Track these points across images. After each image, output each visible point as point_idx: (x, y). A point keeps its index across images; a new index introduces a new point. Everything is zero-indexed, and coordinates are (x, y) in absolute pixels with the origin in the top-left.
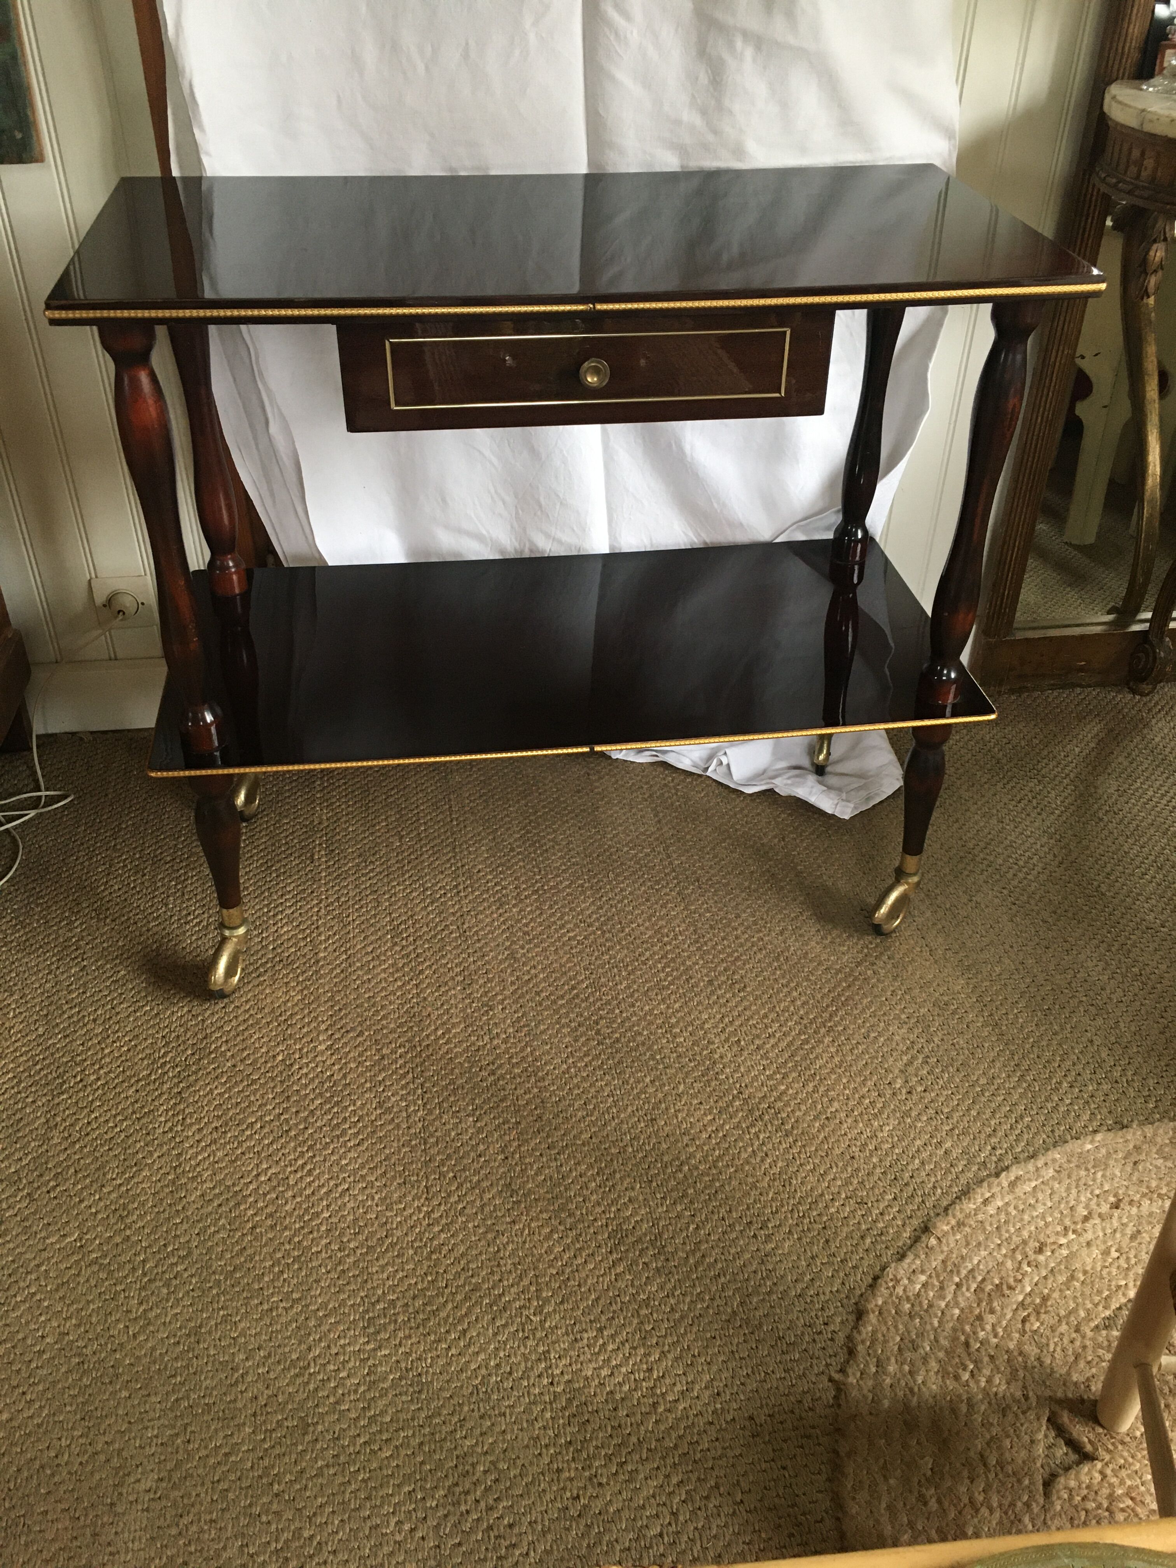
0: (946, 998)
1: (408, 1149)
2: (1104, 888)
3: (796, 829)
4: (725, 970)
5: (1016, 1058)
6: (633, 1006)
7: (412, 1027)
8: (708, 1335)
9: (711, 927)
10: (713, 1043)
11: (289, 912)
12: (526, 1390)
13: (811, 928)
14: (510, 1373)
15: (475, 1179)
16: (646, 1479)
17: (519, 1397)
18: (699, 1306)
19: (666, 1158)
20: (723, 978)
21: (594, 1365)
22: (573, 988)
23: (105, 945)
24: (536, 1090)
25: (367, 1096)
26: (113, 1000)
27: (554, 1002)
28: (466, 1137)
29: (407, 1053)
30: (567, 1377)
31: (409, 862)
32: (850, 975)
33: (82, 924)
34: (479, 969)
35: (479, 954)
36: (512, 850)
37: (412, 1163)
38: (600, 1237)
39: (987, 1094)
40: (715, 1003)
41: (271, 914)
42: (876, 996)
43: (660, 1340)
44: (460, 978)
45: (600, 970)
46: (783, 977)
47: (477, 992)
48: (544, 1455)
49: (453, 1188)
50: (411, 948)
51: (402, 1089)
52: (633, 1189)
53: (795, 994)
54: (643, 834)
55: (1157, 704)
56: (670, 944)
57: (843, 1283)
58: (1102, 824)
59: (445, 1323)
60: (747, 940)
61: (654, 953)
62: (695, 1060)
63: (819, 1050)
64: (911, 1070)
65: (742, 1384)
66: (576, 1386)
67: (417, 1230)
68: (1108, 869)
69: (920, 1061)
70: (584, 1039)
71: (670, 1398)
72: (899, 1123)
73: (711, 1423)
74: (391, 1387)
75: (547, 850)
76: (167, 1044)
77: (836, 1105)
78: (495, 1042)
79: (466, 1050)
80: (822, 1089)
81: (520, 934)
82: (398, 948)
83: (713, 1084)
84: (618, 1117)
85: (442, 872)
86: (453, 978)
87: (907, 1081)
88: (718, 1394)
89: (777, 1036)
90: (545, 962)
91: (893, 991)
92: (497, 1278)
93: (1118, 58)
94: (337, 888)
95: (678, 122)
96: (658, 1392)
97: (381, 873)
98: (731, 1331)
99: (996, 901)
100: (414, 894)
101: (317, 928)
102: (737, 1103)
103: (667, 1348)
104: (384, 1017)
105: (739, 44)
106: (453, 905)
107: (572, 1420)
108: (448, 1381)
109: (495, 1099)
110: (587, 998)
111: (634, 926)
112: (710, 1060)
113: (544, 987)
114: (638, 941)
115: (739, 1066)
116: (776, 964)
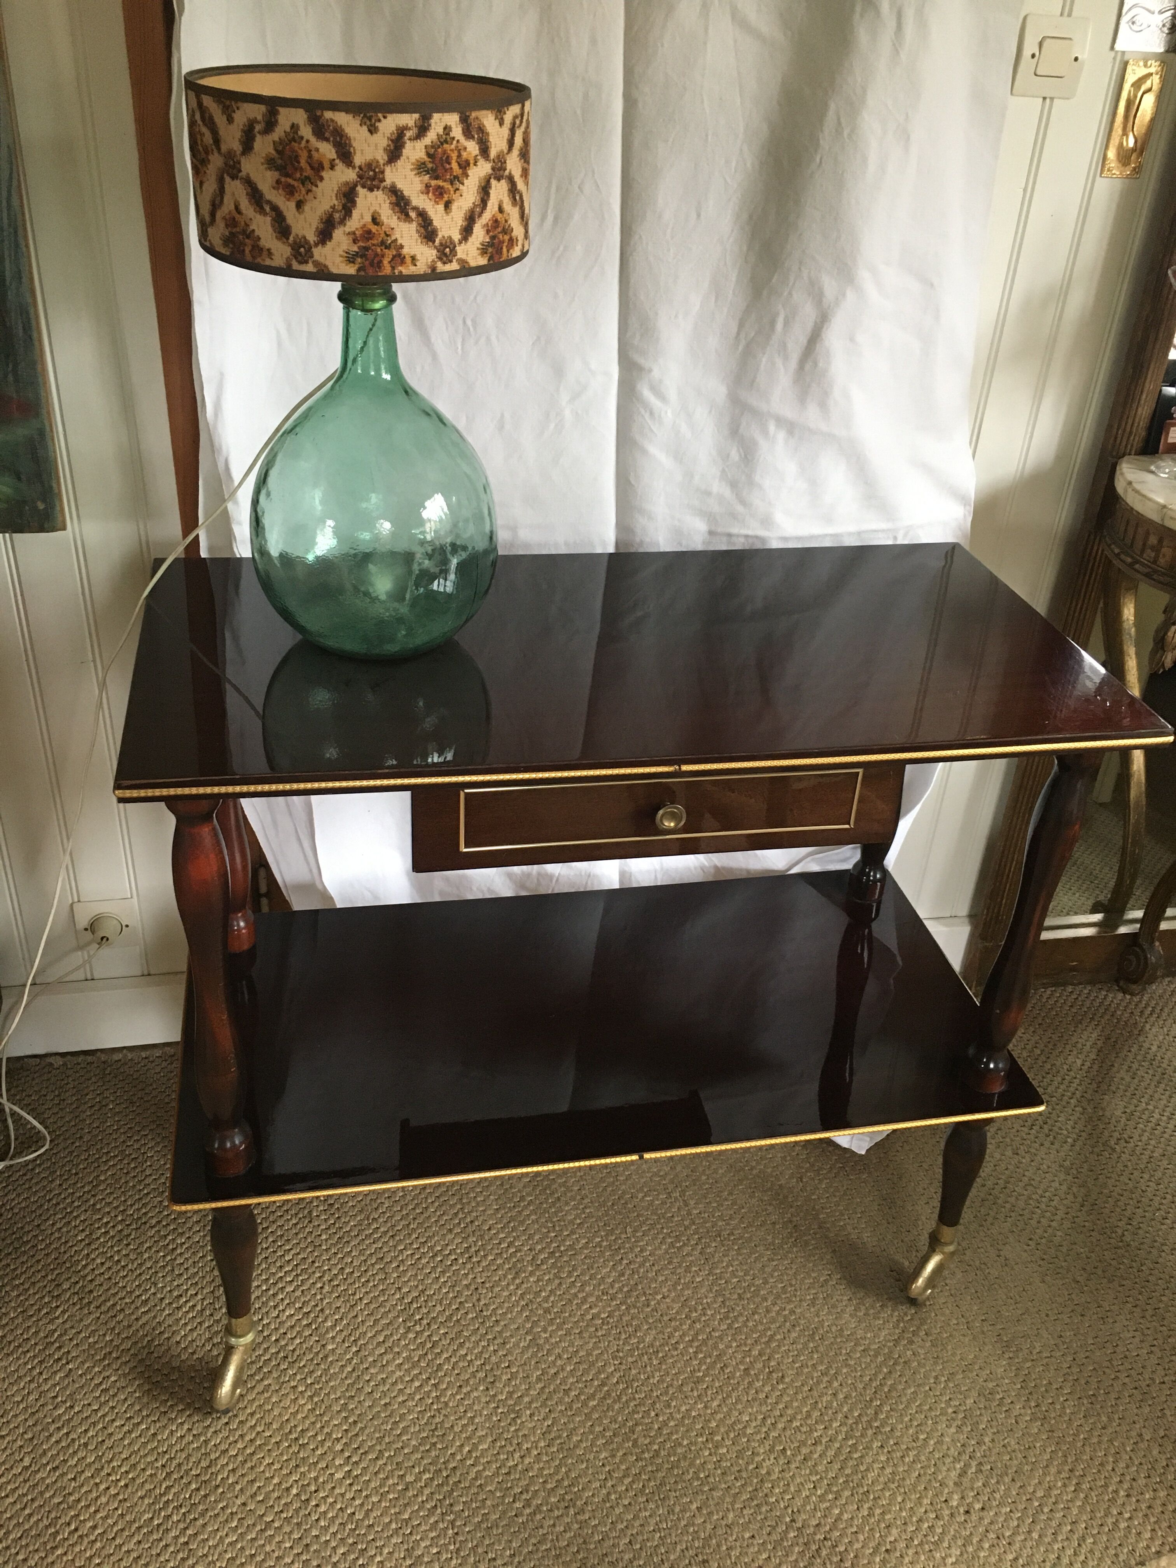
0: (991, 1385)
2: (1128, 1238)
3: (813, 1165)
4: (760, 1354)
5: (1069, 1460)
6: (669, 1406)
7: (434, 1444)
9: (740, 1297)
10: (758, 1454)
11: (289, 1289)
13: (842, 1295)
20: (759, 1365)
22: (603, 1384)
23: (91, 1340)
24: (576, 1526)
25: (394, 1541)
26: (104, 1416)
27: (585, 1404)
29: (432, 1479)
31: (414, 1219)
32: (890, 1358)
33: (64, 1312)
34: (501, 1362)
35: (499, 1341)
36: (522, 1198)
39: (1046, 1510)
40: (754, 1400)
41: (271, 1292)
42: (919, 1385)
44: (481, 1375)
45: (630, 1359)
46: (822, 1363)
47: (502, 1393)
50: (426, 1334)
51: (431, 1530)
53: (836, 1384)
54: (656, 1174)
55: (1147, 1005)
56: (699, 1321)
58: (1115, 1156)
60: (778, 1313)
61: (684, 1335)
62: (741, 1478)
63: (868, 1460)
64: (966, 1481)
68: (1128, 1213)
69: (973, 1470)
70: (620, 1453)
72: (961, 1554)
75: (559, 1199)
76: (169, 1474)
77: (894, 1531)
78: (527, 1461)
79: (496, 1474)
80: (878, 1511)
81: (540, 1312)
82: (411, 1335)
83: (764, 1509)
84: (668, 1559)
85: (450, 1230)
86: (473, 1374)
87: (963, 1498)
89: (824, 1441)
90: (570, 1349)
91: (936, 1378)
93: (1126, 435)
94: (340, 1256)
95: (708, 494)
97: (385, 1233)
99: (1025, 1255)
100: (424, 1261)
101: (322, 1310)
102: (792, 1535)
104: (405, 1430)
105: (772, 427)
106: (467, 1275)
109: (533, 1541)
110: (619, 1397)
111: (659, 1297)
112: (757, 1477)
113: (572, 1384)
114: (666, 1318)
115: (788, 1485)
116: (811, 1345)
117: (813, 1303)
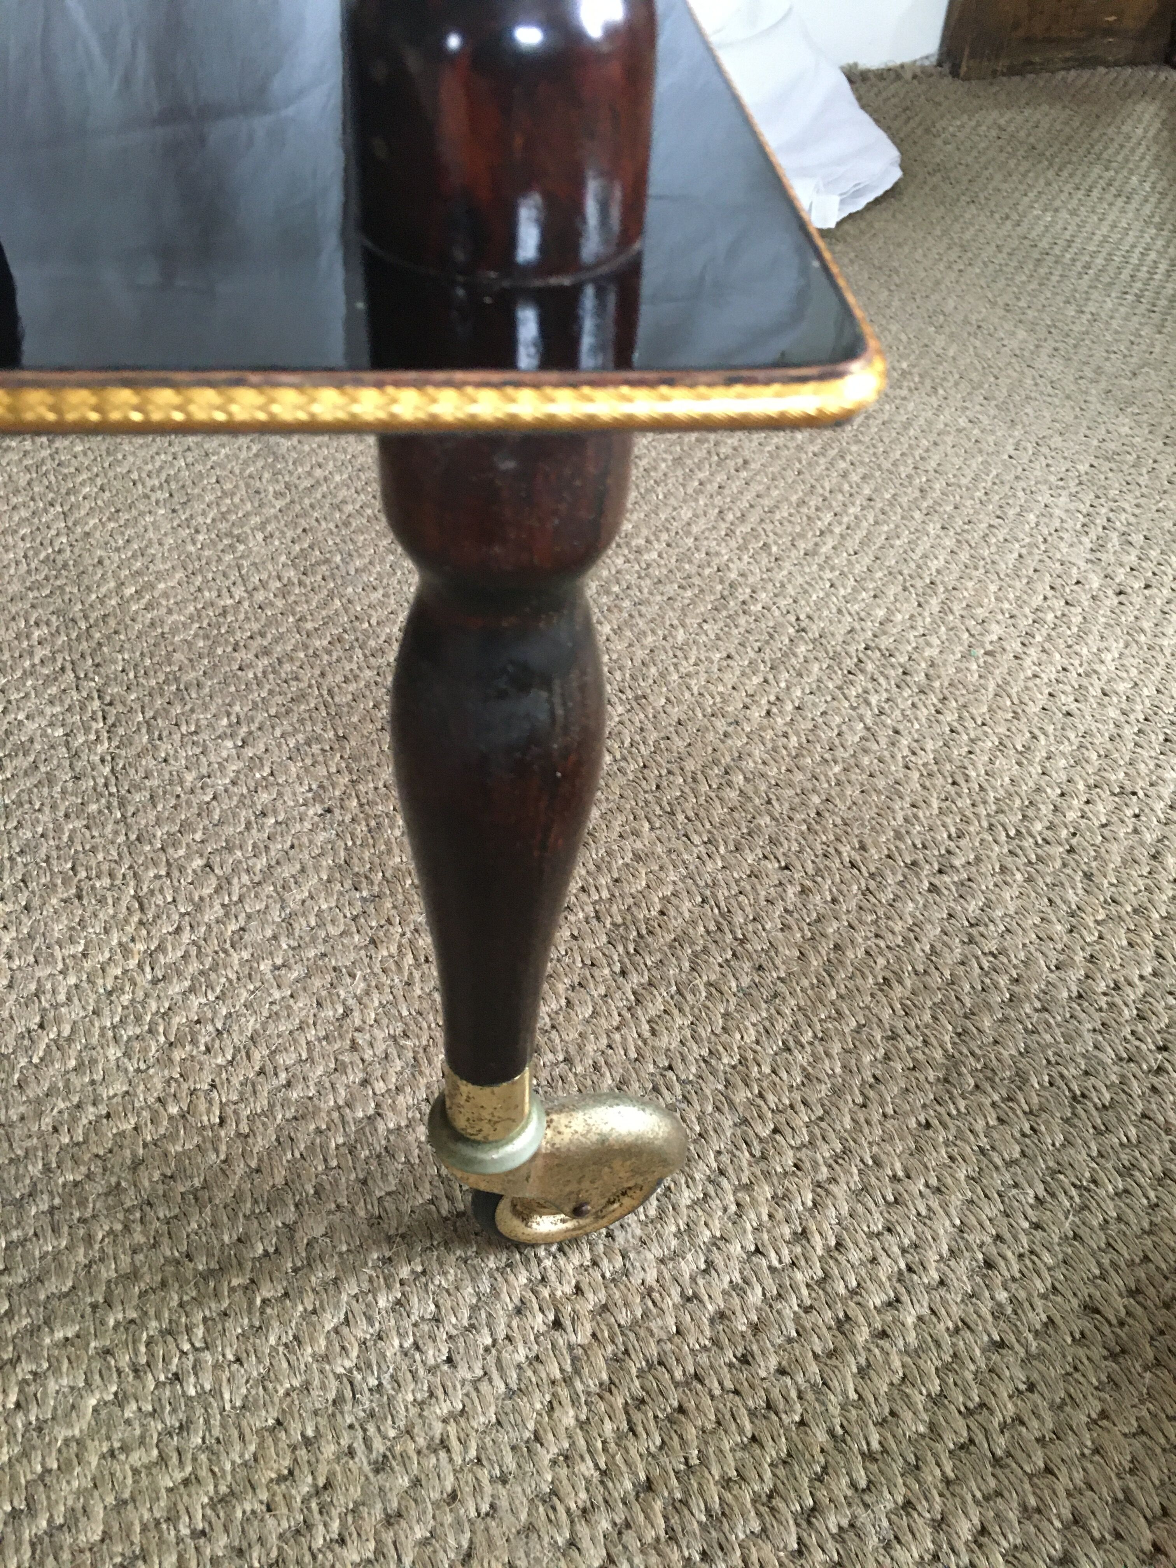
0: (1113, 445)
1: (79, 824)
7: (62, 588)
8: (913, 1123)
10: (717, 554)
12: (491, 1359)
14: (437, 1320)
15: (261, 863)
16: (888, 1547)
17: (476, 1382)
18: (867, 1059)
19: (690, 765)
21: (656, 1251)
24: (368, 674)
28: (222, 782)
29: (56, 633)
30: (592, 1300)
37: (94, 850)
38: (589, 945)
40: (698, 492)
42: (989, 454)
43: (804, 1154)
47: (204, 514)
48: (586, 1543)
49: (207, 891)
52: (636, 833)
57: (1159, 955)
59: (233, 1217)
62: (692, 586)
63: (924, 544)
64: (1107, 558)
65: (1037, 1226)
66: (624, 1317)
67: (126, 999)
69: (1116, 541)
71: (877, 1299)
73: (1001, 1345)
74: (92, 1433)
77: (995, 629)
78: (260, 596)
79: (196, 617)
80: (957, 607)
83: (742, 620)
86: (145, 497)
87: (1107, 576)
88: (989, 1264)
89: (836, 531)
91: (1016, 445)
92: (355, 1076)
96: (842, 1291)
98: (962, 1104)
102: (803, 648)
103: (824, 1173)
107: (637, 1417)
108: (263, 1380)
109: (279, 699)
112: (721, 582)
115: (783, 586)
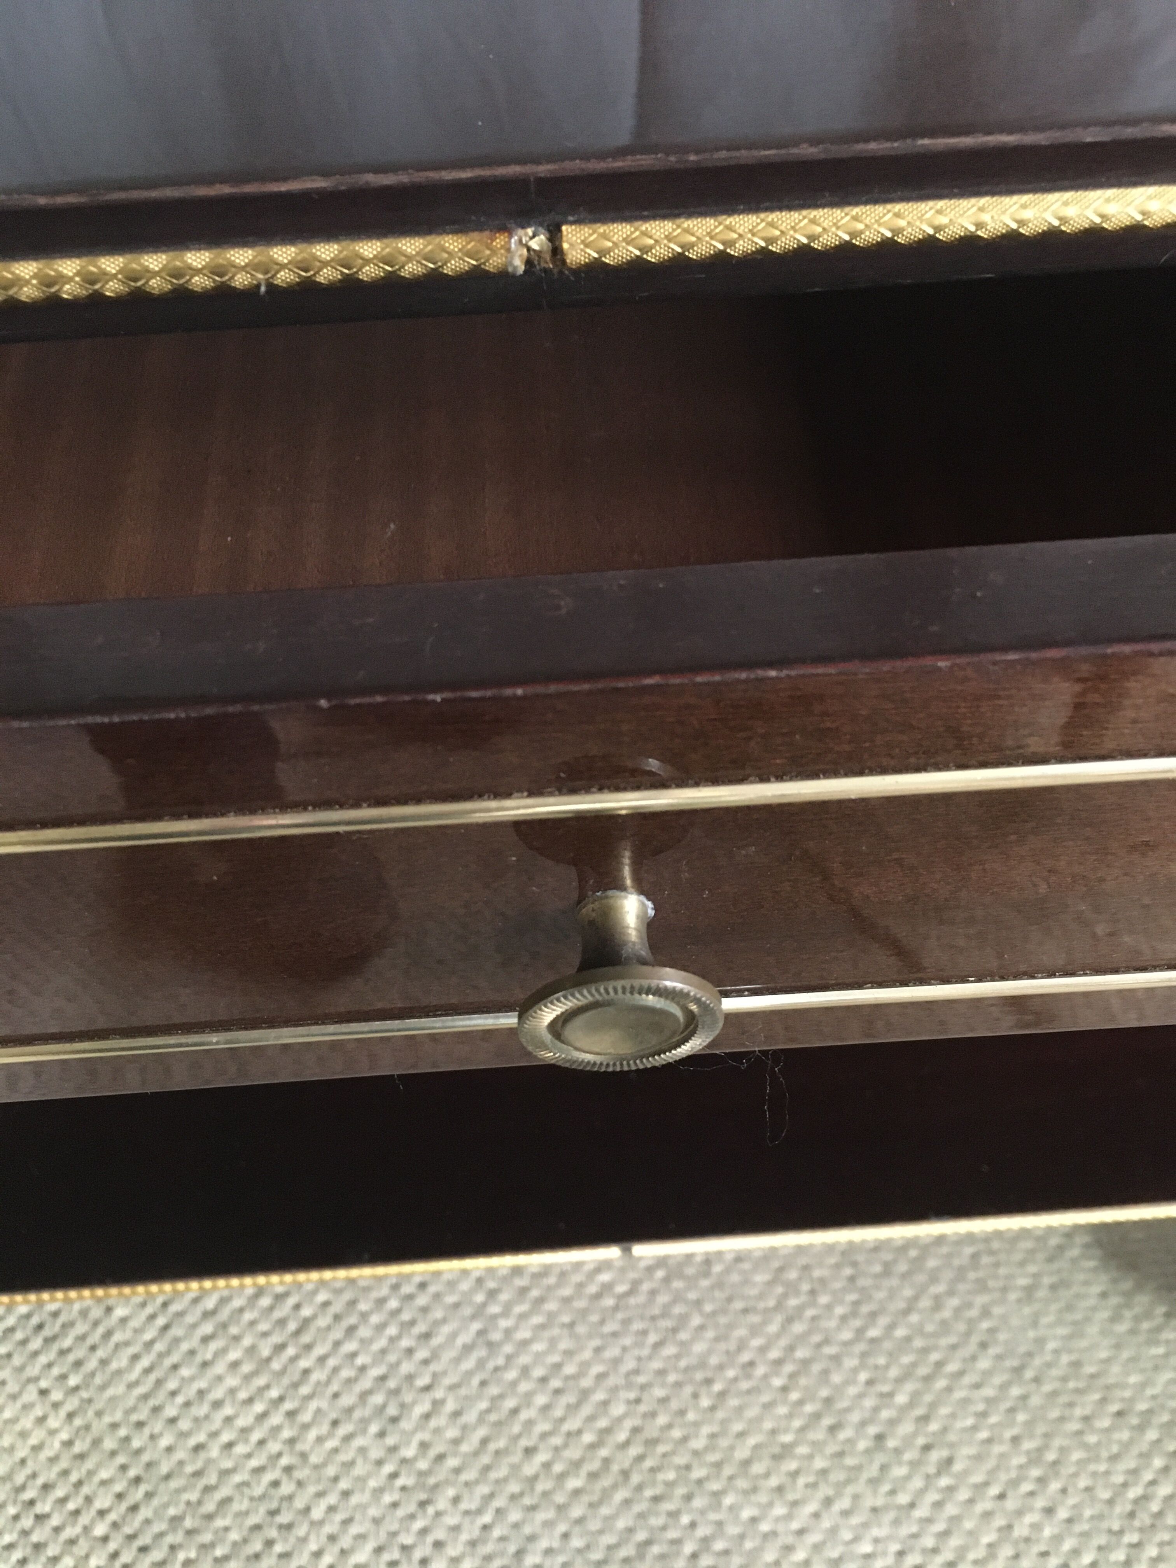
4: (910, 1404)
20: (906, 1428)
27: (560, 1482)
34: (417, 1374)
35: (421, 1328)
44: (378, 1399)
45: (657, 1392)
46: (1031, 1437)
53: (1055, 1486)
60: (958, 1311)
61: (767, 1345)
90: (549, 1359)
113: (544, 1436)
114: (738, 1305)
116: (1016, 1391)
117: (1029, 1291)
